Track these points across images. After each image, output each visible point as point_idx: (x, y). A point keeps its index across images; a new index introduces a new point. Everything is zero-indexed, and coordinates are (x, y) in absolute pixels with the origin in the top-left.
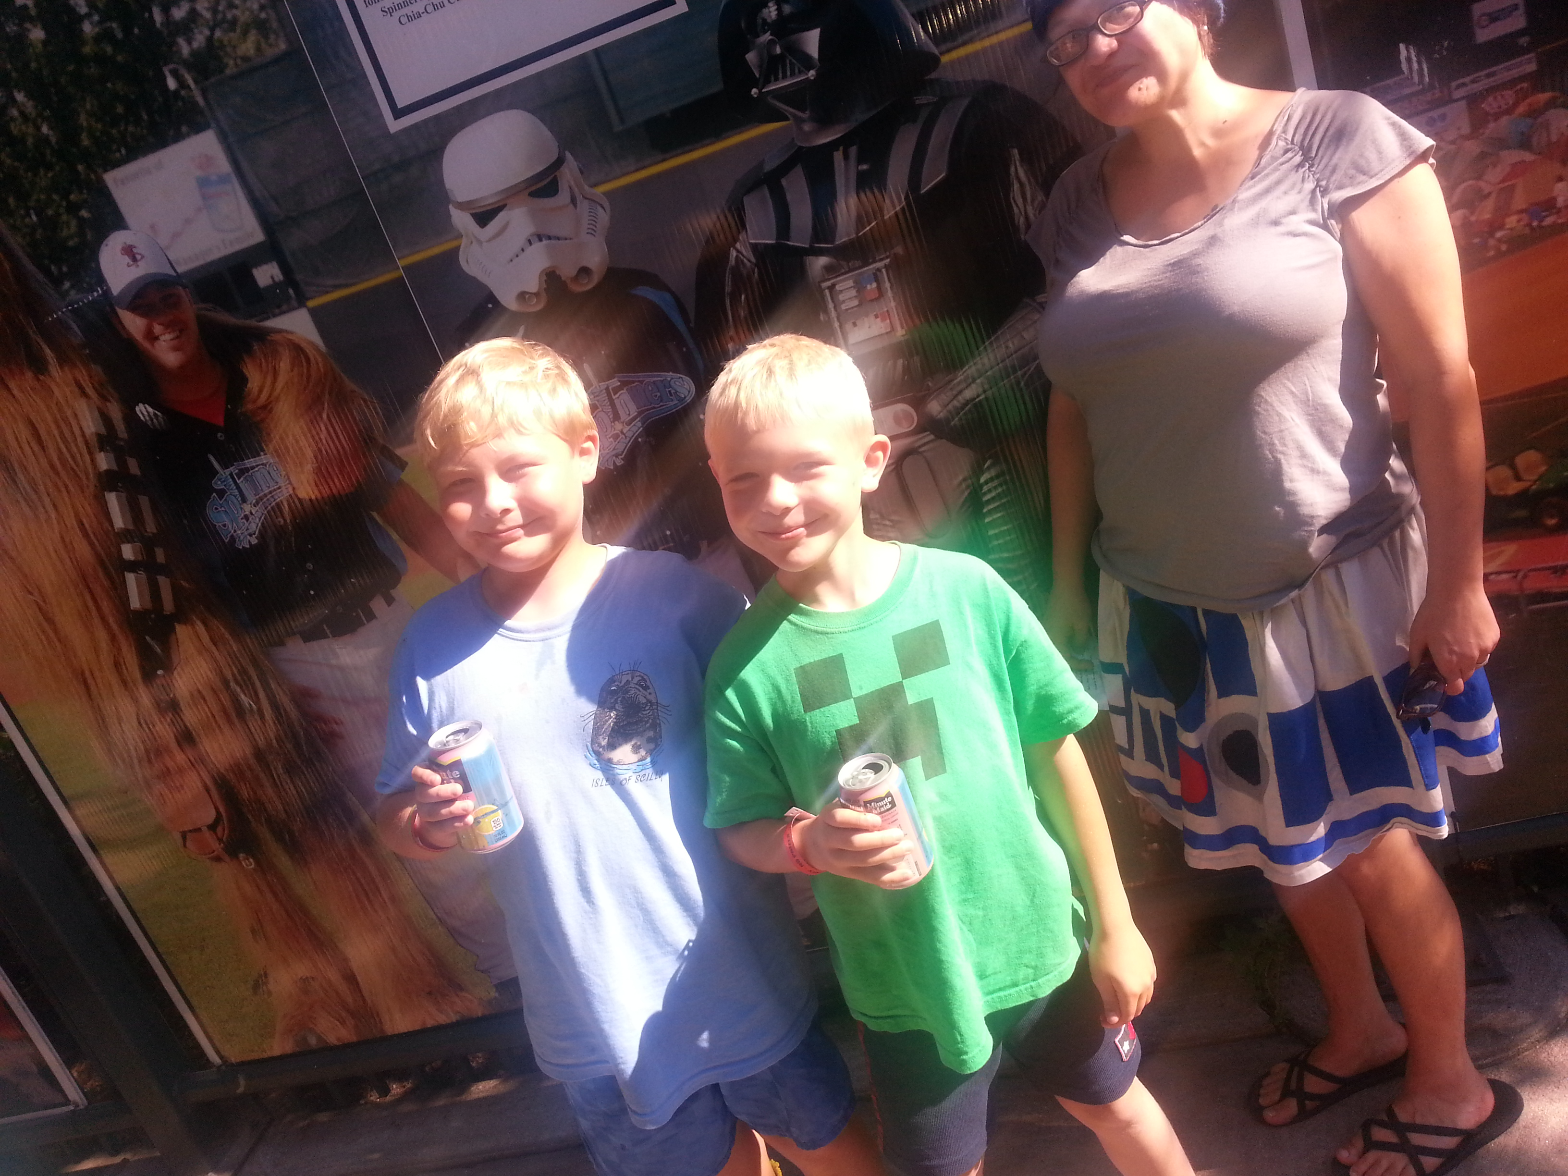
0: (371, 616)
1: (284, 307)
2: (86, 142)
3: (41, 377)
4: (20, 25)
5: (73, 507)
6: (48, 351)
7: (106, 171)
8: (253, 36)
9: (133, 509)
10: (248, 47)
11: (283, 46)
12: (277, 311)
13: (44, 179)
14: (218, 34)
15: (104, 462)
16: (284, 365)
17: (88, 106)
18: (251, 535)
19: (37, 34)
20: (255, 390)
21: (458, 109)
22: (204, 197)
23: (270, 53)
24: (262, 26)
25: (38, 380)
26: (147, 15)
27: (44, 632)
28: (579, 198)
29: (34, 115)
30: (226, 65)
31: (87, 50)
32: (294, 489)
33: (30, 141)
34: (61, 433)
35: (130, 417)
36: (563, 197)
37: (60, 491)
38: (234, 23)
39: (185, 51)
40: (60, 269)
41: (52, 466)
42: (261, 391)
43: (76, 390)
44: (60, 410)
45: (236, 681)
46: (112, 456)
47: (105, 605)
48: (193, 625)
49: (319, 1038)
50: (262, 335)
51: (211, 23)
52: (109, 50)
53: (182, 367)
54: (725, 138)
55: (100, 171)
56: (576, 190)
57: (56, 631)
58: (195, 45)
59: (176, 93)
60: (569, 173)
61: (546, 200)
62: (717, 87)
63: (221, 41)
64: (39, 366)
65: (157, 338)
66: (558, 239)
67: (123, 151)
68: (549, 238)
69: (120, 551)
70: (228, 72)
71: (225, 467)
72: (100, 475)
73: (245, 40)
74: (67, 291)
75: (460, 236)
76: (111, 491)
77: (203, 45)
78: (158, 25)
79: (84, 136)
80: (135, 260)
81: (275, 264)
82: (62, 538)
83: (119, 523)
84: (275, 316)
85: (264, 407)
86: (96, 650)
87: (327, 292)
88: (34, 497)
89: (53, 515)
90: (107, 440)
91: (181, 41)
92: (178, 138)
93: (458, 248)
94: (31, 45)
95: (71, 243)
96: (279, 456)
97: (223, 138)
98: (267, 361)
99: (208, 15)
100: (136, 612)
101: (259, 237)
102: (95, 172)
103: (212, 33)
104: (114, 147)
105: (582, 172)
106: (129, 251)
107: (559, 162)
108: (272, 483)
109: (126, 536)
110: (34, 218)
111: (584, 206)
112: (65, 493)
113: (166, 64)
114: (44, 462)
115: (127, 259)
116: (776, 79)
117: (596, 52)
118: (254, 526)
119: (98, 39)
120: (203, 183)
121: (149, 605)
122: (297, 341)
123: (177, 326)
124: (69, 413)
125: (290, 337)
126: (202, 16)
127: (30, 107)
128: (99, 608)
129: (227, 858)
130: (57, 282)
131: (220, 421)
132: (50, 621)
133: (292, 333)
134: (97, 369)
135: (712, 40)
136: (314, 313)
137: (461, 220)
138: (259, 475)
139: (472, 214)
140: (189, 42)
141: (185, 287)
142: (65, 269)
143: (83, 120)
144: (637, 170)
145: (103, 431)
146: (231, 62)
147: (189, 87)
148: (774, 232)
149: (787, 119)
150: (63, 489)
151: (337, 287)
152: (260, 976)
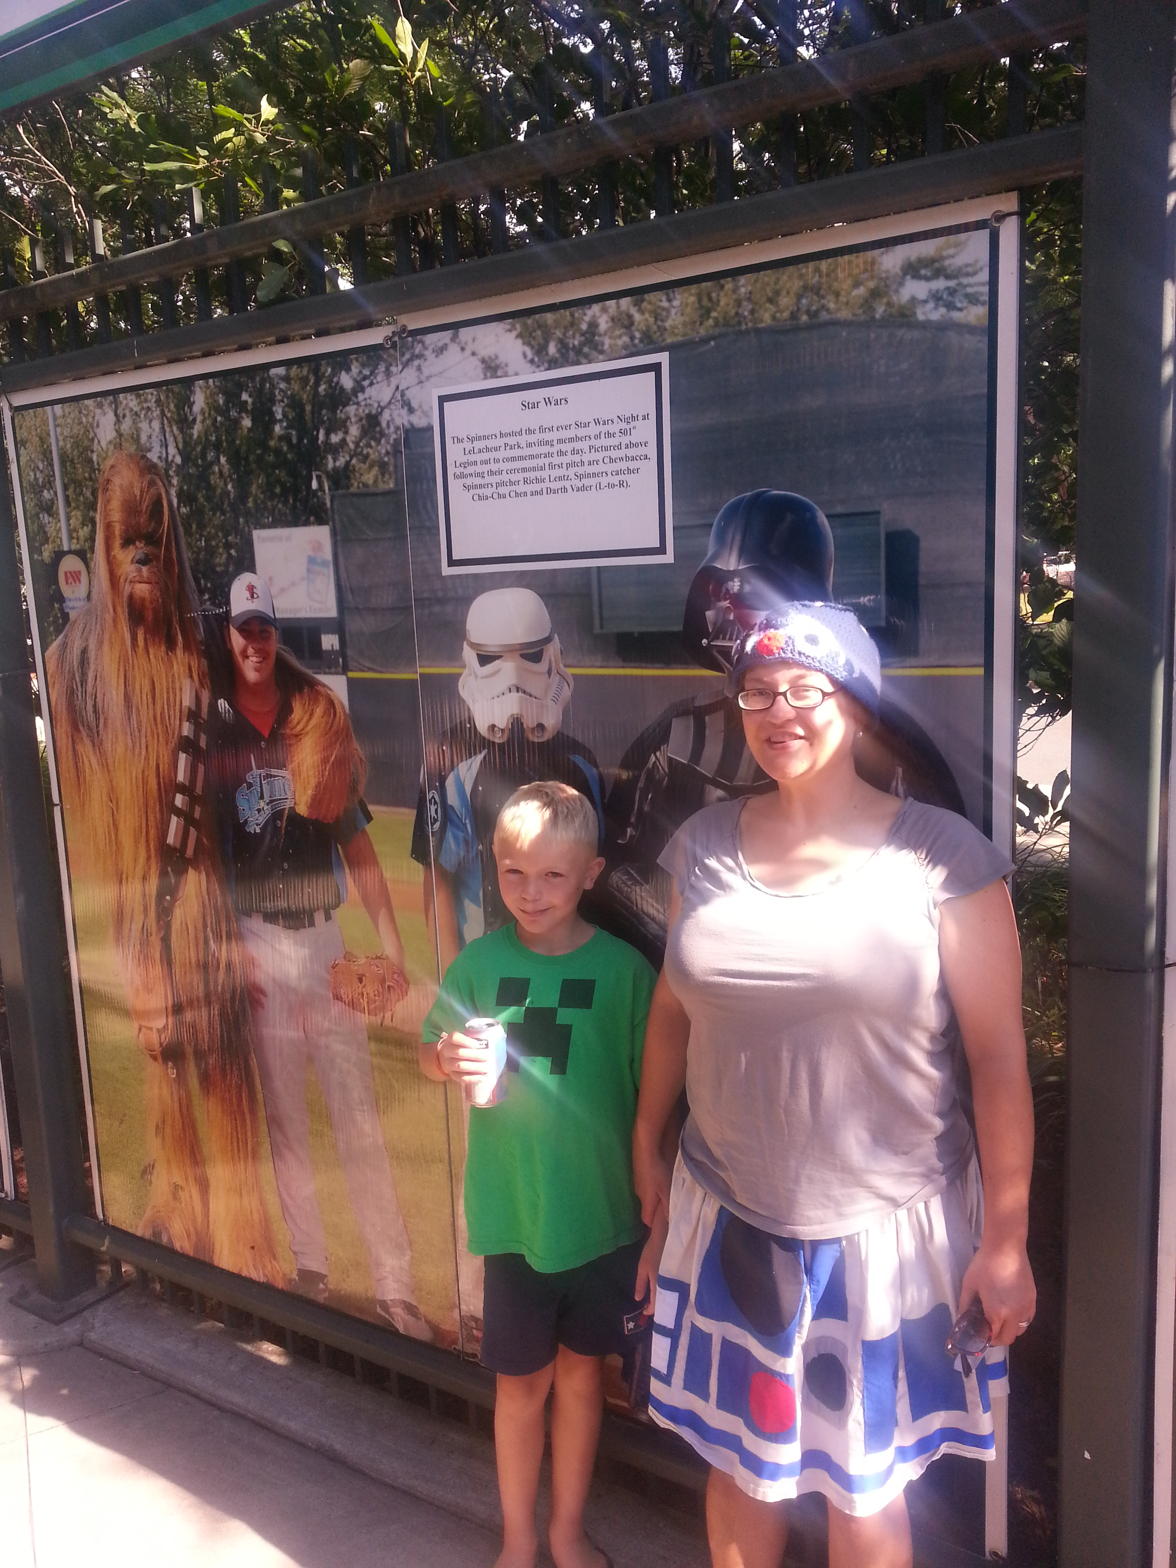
0: (312, 924)
1: (333, 670)
2: (250, 505)
3: (170, 653)
4: (239, 413)
5: (158, 752)
6: (180, 637)
7: (256, 529)
8: (375, 471)
9: (193, 771)
10: (369, 478)
11: (392, 485)
12: (327, 670)
13: (218, 519)
14: (354, 461)
15: (187, 729)
16: (319, 711)
17: (260, 481)
18: (257, 825)
19: (247, 423)
20: (295, 722)
21: (492, 575)
22: (309, 571)
23: (381, 487)
24: (383, 466)
25: (168, 654)
26: (315, 433)
27: (109, 833)
28: (554, 671)
29: (227, 474)
30: (352, 485)
31: (272, 443)
32: (295, 804)
33: (219, 491)
34: (168, 698)
35: (213, 706)
36: (543, 666)
37: (153, 738)
38: (367, 456)
39: (330, 465)
40: (206, 585)
41: (155, 719)
42: (298, 723)
43: (187, 671)
44: (173, 682)
45: (212, 928)
46: (193, 727)
47: (152, 832)
48: (200, 873)
49: (170, 1239)
50: (313, 684)
51: (352, 453)
52: (285, 448)
53: (257, 684)
54: (672, 669)
55: (252, 527)
56: (554, 664)
57: (116, 835)
58: (338, 464)
59: (315, 491)
60: (553, 650)
61: (531, 664)
62: (678, 628)
63: (354, 466)
64: (171, 645)
65: (247, 657)
66: (530, 695)
67: (270, 519)
68: (524, 692)
69: (174, 796)
70: (353, 490)
71: (258, 768)
72: (181, 737)
73: (369, 473)
74: (206, 601)
75: (464, 667)
76: (184, 752)
77: (343, 466)
78: (320, 442)
79: (251, 500)
80: (252, 597)
81: (337, 636)
82: (143, 771)
83: (181, 777)
84: (325, 673)
85: (296, 736)
86: (135, 860)
87: (363, 671)
88: (137, 734)
89: (144, 753)
90: (193, 715)
91: (330, 457)
92: (306, 523)
93: (460, 675)
94: (241, 428)
95: (218, 569)
96: (293, 775)
97: (334, 533)
98: (309, 704)
99: (352, 446)
100: (168, 846)
101: (333, 613)
102: (249, 527)
103: (351, 460)
104: (266, 515)
105: (562, 654)
106: (251, 589)
107: (548, 640)
108: (283, 793)
109: (182, 789)
110: (203, 543)
111: (555, 678)
112: (156, 741)
113: (316, 470)
114: (151, 712)
115: (248, 594)
116: (724, 638)
117: (599, 568)
118: (262, 819)
119: (281, 438)
120: (311, 561)
121: (178, 846)
122: (333, 698)
123: (263, 654)
124: (177, 686)
125: (329, 692)
126: (348, 445)
127: (226, 468)
128: (147, 833)
129: (160, 1060)
130: (201, 592)
131: (266, 733)
132: (116, 826)
133: (331, 690)
134: (204, 662)
135: (684, 591)
136: (351, 682)
137: (469, 655)
138: (278, 783)
139: (478, 654)
140: (335, 460)
141: (276, 629)
142: (209, 585)
143: (254, 489)
144: (601, 667)
145: (193, 708)
146: (356, 484)
147: (324, 491)
148: (689, 756)
149: (723, 671)
150: (156, 737)
151: (371, 670)
152: (149, 1165)
